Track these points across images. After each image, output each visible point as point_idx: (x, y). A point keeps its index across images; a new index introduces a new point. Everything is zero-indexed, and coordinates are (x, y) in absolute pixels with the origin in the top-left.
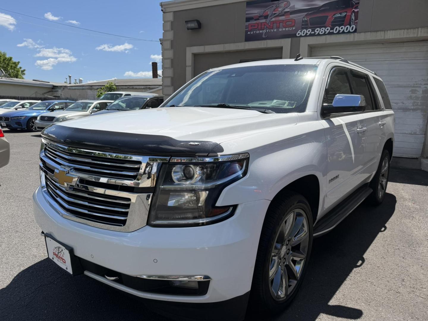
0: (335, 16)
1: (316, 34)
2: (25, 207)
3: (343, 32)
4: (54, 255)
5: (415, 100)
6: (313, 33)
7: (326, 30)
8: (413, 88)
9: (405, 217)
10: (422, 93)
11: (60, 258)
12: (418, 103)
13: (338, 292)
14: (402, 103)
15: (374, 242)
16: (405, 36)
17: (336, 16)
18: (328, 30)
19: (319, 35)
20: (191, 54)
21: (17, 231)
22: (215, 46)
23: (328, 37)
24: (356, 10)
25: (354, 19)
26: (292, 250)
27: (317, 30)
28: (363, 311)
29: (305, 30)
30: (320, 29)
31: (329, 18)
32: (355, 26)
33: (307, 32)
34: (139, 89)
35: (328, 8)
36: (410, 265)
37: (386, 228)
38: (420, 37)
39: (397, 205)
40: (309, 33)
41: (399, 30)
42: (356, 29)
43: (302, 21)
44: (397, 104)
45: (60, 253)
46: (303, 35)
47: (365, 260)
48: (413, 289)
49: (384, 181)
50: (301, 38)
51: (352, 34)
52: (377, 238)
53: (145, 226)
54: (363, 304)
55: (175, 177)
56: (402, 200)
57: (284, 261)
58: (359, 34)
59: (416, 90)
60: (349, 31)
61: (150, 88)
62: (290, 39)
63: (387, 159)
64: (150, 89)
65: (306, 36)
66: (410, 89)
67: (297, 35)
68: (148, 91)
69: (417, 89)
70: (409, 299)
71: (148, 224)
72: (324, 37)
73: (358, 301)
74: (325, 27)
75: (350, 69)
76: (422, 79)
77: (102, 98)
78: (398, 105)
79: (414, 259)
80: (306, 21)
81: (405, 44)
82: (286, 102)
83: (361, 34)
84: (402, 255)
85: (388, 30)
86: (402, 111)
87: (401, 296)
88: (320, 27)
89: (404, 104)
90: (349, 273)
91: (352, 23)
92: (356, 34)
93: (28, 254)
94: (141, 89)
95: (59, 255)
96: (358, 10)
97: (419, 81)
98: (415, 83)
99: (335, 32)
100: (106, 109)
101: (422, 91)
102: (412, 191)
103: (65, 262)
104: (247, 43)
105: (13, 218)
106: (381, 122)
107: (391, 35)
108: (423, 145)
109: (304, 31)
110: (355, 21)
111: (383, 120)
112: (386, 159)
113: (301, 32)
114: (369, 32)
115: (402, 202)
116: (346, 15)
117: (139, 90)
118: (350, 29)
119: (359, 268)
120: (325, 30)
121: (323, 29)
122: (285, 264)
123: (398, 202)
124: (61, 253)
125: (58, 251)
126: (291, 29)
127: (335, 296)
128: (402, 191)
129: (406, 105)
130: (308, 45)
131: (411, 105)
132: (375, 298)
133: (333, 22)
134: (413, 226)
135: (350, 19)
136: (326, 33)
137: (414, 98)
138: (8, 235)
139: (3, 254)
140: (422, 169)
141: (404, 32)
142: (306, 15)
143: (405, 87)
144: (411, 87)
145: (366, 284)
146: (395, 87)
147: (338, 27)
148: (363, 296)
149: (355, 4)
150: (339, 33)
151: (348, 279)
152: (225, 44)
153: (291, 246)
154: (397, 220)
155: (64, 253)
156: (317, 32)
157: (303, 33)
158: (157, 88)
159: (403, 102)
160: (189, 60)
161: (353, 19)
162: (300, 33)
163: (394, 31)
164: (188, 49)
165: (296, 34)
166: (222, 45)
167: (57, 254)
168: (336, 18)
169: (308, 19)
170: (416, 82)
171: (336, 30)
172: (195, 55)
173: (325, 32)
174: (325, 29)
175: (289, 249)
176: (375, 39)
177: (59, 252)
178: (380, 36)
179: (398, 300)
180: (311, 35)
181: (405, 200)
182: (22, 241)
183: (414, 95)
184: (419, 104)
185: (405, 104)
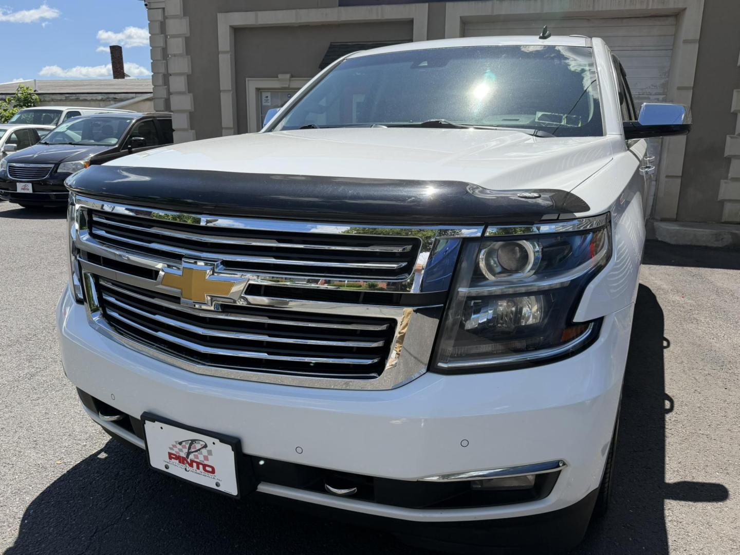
4: (170, 458)
9: (685, 320)
11: (195, 465)
13: (667, 458)
15: (666, 367)
16: (628, 8)
20: (228, 28)
22: (278, 12)
23: (497, 3)
28: (726, 486)
34: (92, 100)
37: (668, 341)
38: (652, 9)
45: (195, 453)
47: (672, 398)
50: (448, 4)
51: (539, 1)
52: (666, 360)
53: (425, 373)
54: (718, 474)
56: (662, 292)
61: (116, 98)
62: (427, 4)
64: (115, 100)
68: (112, 104)
71: (432, 368)
72: (489, 3)
73: (708, 469)
76: (652, 85)
77: (14, 119)
81: (625, 21)
82: (562, 117)
90: (664, 424)
93: (20, 464)
94: (96, 100)
95: (192, 457)
97: (647, 88)
98: (641, 91)
100: (40, 143)
102: (667, 276)
103: (213, 472)
104: (342, 8)
108: (654, 199)
115: (664, 296)
117: (93, 103)
119: (673, 413)
124: (201, 454)
125: (189, 448)
128: (653, 278)
130: (461, 17)
132: (730, 462)
134: (705, 334)
140: (660, 239)
145: (702, 440)
148: (709, 459)
152: (298, 10)
154: (676, 326)
155: (210, 451)
158: (133, 98)
160: (225, 41)
164: (220, 16)
166: (294, 11)
170: (642, 89)
172: (237, 31)
176: (579, 10)
177: (192, 450)
178: (586, 5)
181: (666, 292)
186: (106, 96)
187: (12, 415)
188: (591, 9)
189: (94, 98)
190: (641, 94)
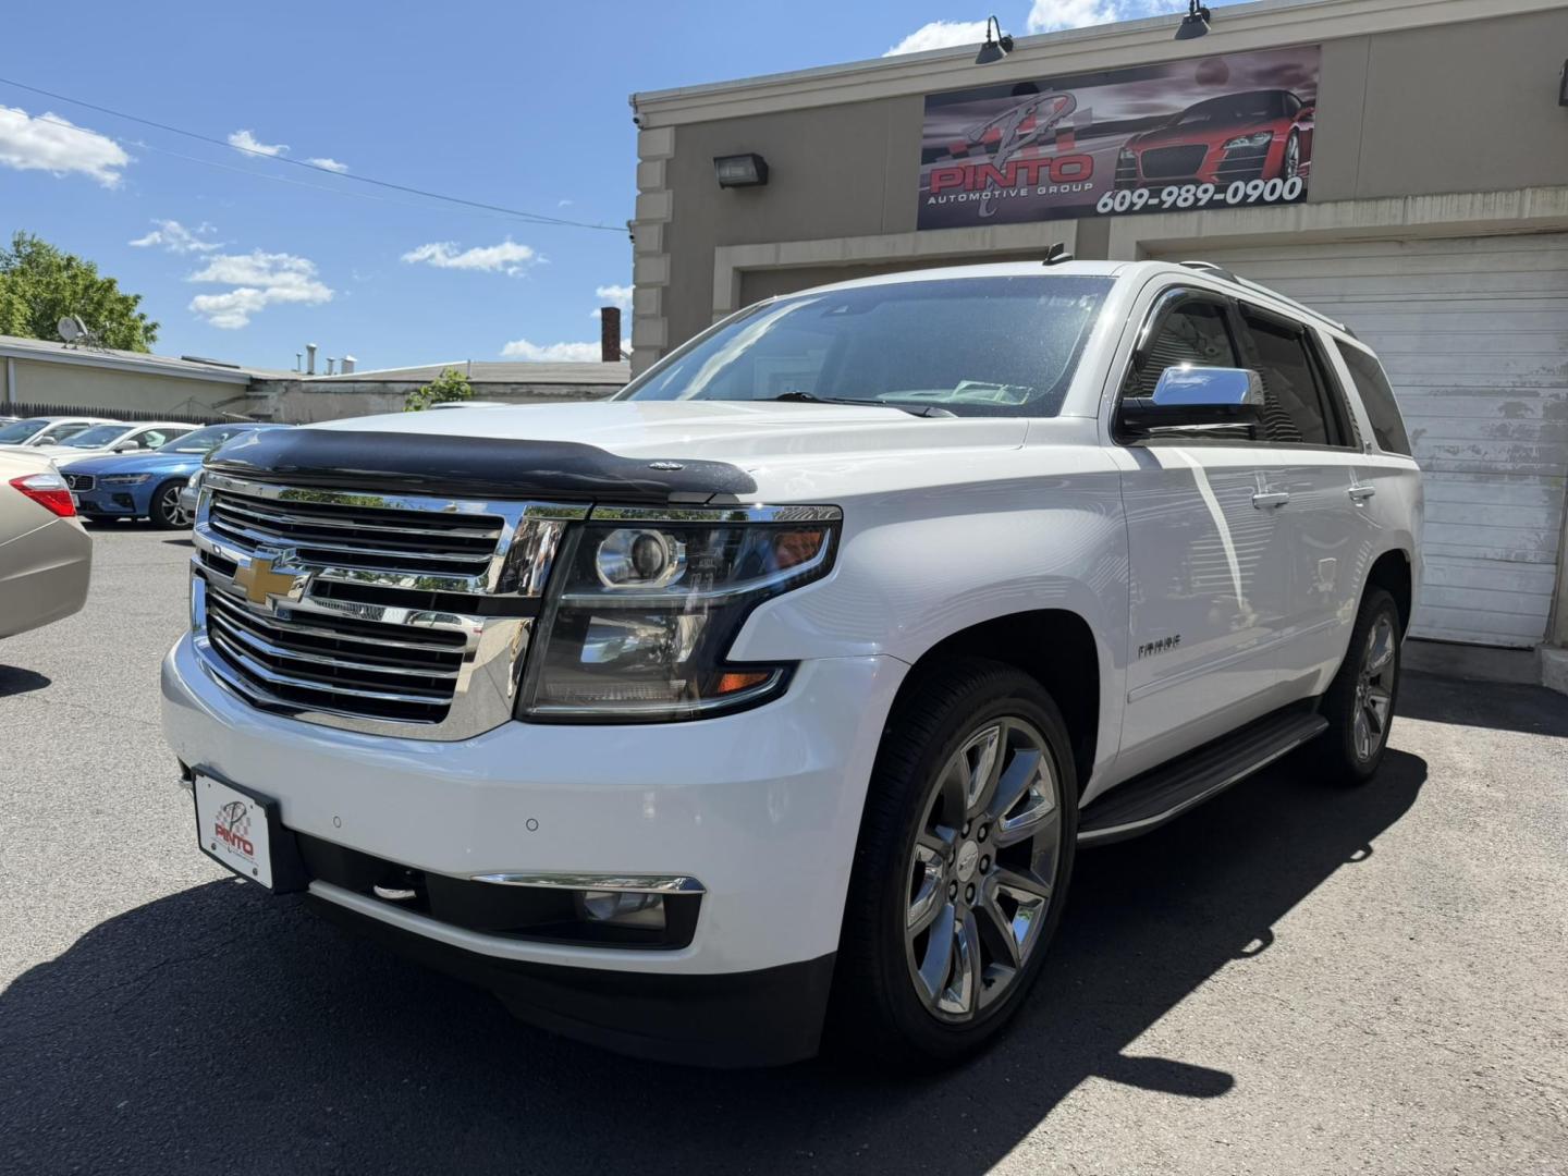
0: (1231, 146)
1: (1166, 206)
2: (128, 746)
3: (1260, 202)
4: (217, 832)
5: (1518, 439)
6: (1154, 201)
7: (1200, 195)
8: (1511, 399)
9: (1449, 823)
10: (1544, 415)
11: (236, 841)
12: (1531, 449)
13: (1161, 1021)
14: (1473, 451)
15: (1316, 891)
16: (1477, 217)
17: (1235, 146)
18: (1206, 192)
19: (1174, 208)
20: (731, 271)
21: (99, 812)
22: (813, 243)
23: (1208, 215)
24: (1304, 127)
25: (1297, 156)
26: (998, 862)
27: (1170, 194)
28: (1237, 1077)
29: (1127, 193)
30: (1180, 189)
31: (1209, 151)
32: (1303, 180)
33: (1135, 200)
34: (552, 395)
35: (1208, 118)
36: (1431, 959)
37: (1369, 852)
38: (1529, 219)
39: (1425, 786)
40: (1140, 203)
41: (1455, 197)
42: (1304, 193)
43: (1115, 163)
44: (1455, 453)
45: (237, 824)
46: (1118, 208)
47: (1276, 937)
48: (1425, 1027)
49: (1380, 703)
50: (1114, 221)
51: (1291, 209)
52: (1330, 880)
53: (508, 721)
54: (1240, 1058)
55: (604, 565)
56: (1448, 773)
57: (969, 895)
58: (1315, 206)
59: (1520, 406)
60: (1281, 195)
61: (589, 393)
62: (1075, 222)
63: (1385, 621)
65: (1130, 212)
66: (1501, 401)
67: (1100, 209)
69: (1524, 400)
70: (1405, 1051)
71: (519, 714)
72: (1194, 216)
73: (1227, 1050)
74: (1198, 183)
75: (1239, 300)
76: (1544, 369)
78: (1460, 456)
79: (1450, 945)
80: (1132, 162)
81: (1479, 243)
82: (1000, 387)
83: (1323, 206)
84: (1409, 929)
85: (1417, 196)
86: (1470, 477)
87: (1376, 1044)
88: (1180, 184)
89: (1478, 452)
90: (1212, 972)
91: (1290, 170)
92: (1303, 205)
93: (129, 874)
95: (234, 829)
96: (1312, 126)
97: (1531, 373)
98: (1517, 379)
99: (1230, 200)
101: (1545, 408)
103: (251, 853)
104: (924, 235)
105: (87, 774)
106: (1356, 487)
107: (1428, 212)
109: (1124, 197)
110: (1300, 163)
111: (1368, 481)
112: (1384, 624)
113: (1113, 197)
114: (1350, 200)
115: (1446, 780)
116: (1270, 141)
118: (1283, 189)
119: (1250, 960)
120: (1195, 195)
121: (1188, 191)
122: (973, 903)
123: (1430, 778)
124: (241, 824)
125: (232, 818)
126: (1077, 187)
127: (1148, 1033)
128: (1455, 749)
129: (1487, 457)
130: (1138, 243)
131: (1504, 459)
132: (1287, 1045)
133: (1224, 166)
134: (1468, 849)
135: (1284, 157)
136: (1201, 203)
137: (1513, 432)
138: (70, 821)
139: (49, 872)
140: (1544, 685)
141: (1472, 204)
142: (1133, 141)
143: (1481, 394)
144: (1502, 393)
145: (1264, 1006)
146: (1448, 394)
147: (1240, 184)
148: (1245, 1035)
149: (1299, 105)
150: (1244, 203)
151: (1202, 988)
152: (848, 240)
153: (995, 845)
154: (1416, 831)
155: (248, 819)
156: (1169, 201)
157: (1122, 204)
159: (1474, 446)
160: (724, 291)
161: (1293, 158)
162: (1110, 202)
163: (1437, 200)
164: (720, 252)
165: (1096, 205)
166: (839, 241)
167: (227, 828)
168: (1234, 152)
169: (1139, 155)
170: (1520, 376)
171: (1235, 195)
172: (745, 276)
173: (1197, 200)
174: (1197, 187)
175: (987, 857)
176: (1373, 225)
177: (235, 819)
178: (1387, 215)
179: (1366, 1054)
180: (1147, 210)
181: (1458, 773)
182: (113, 837)
183: (1515, 422)
184: (1534, 454)
185: (1483, 452)
186: (573, 389)
187: (163, 816)
188: (1399, 221)
189: (556, 392)
190: (1518, 384)
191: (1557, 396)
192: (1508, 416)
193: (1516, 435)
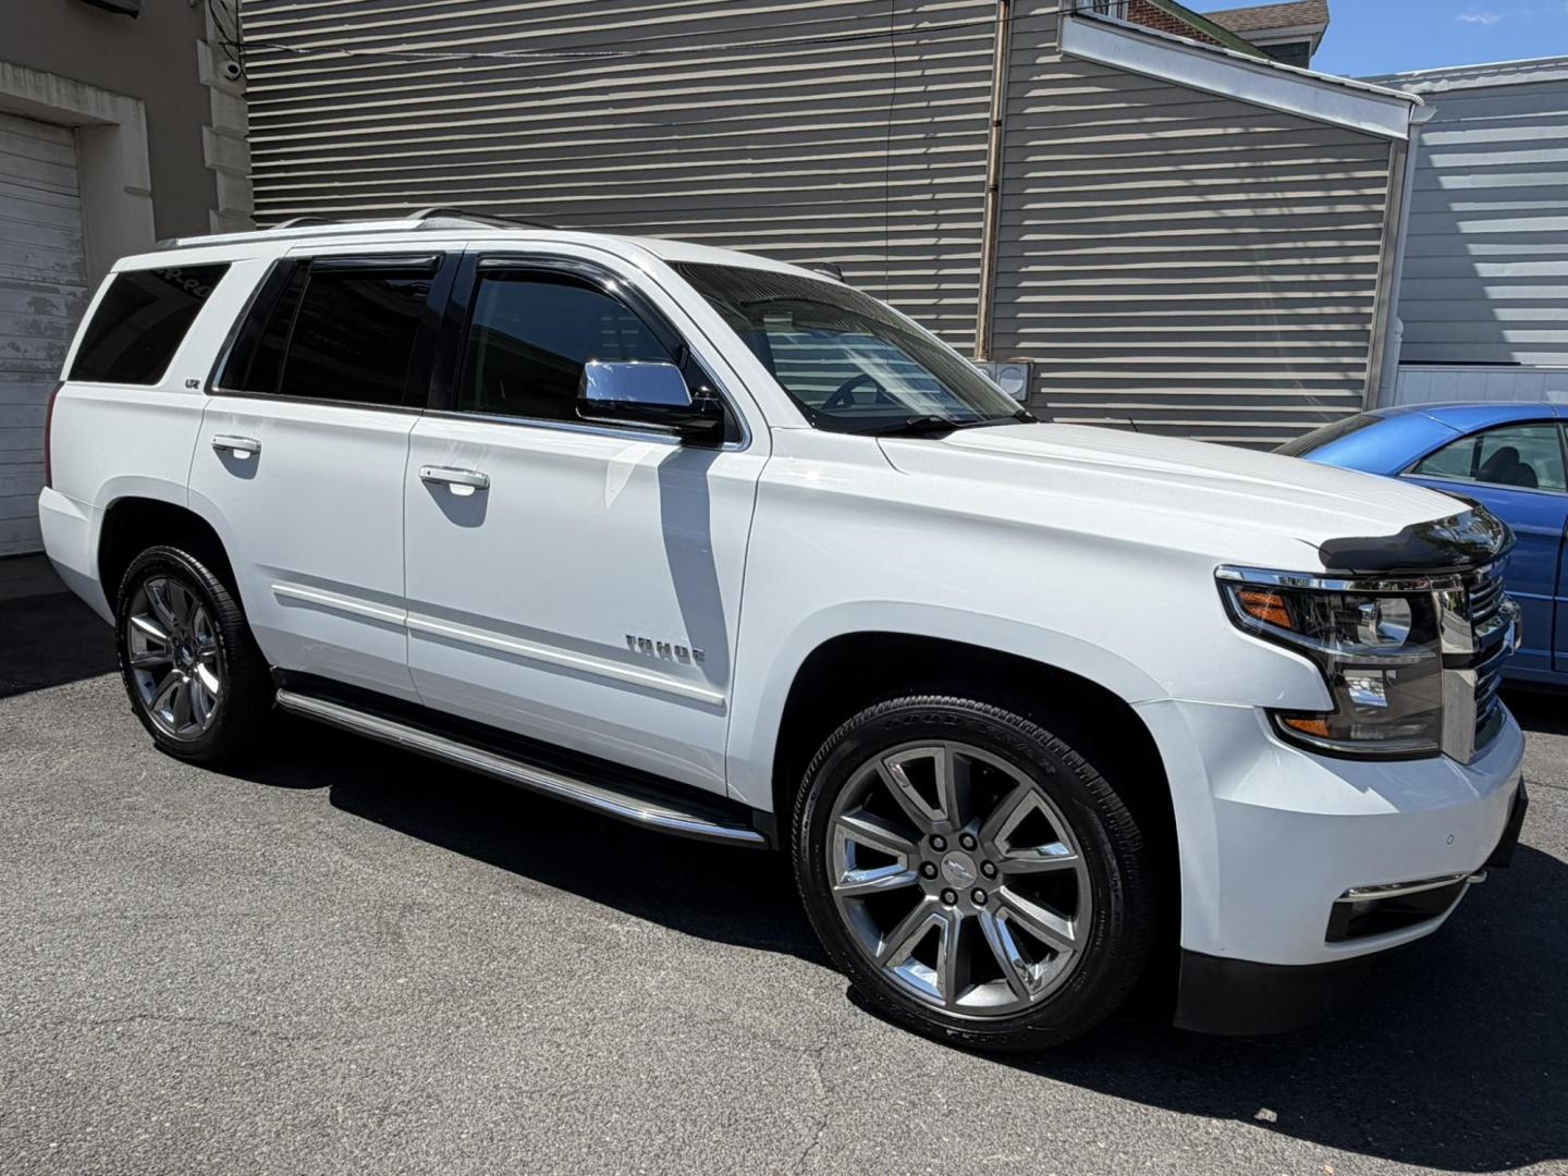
5: (50, 337)
8: (36, 294)
10: (67, 313)
14: (13, 348)
59: (45, 301)
66: (29, 296)
69: (49, 296)
76: (57, 264)
86: (16, 377)
89: (18, 350)
97: (49, 269)
98: (39, 274)
101: (70, 306)
129: (28, 355)
137: (45, 329)
143: (7, 286)
144: (27, 287)
159: (13, 343)
183: (44, 319)
185: (22, 350)
191: (74, 294)
192: (38, 312)
193: (49, 333)
